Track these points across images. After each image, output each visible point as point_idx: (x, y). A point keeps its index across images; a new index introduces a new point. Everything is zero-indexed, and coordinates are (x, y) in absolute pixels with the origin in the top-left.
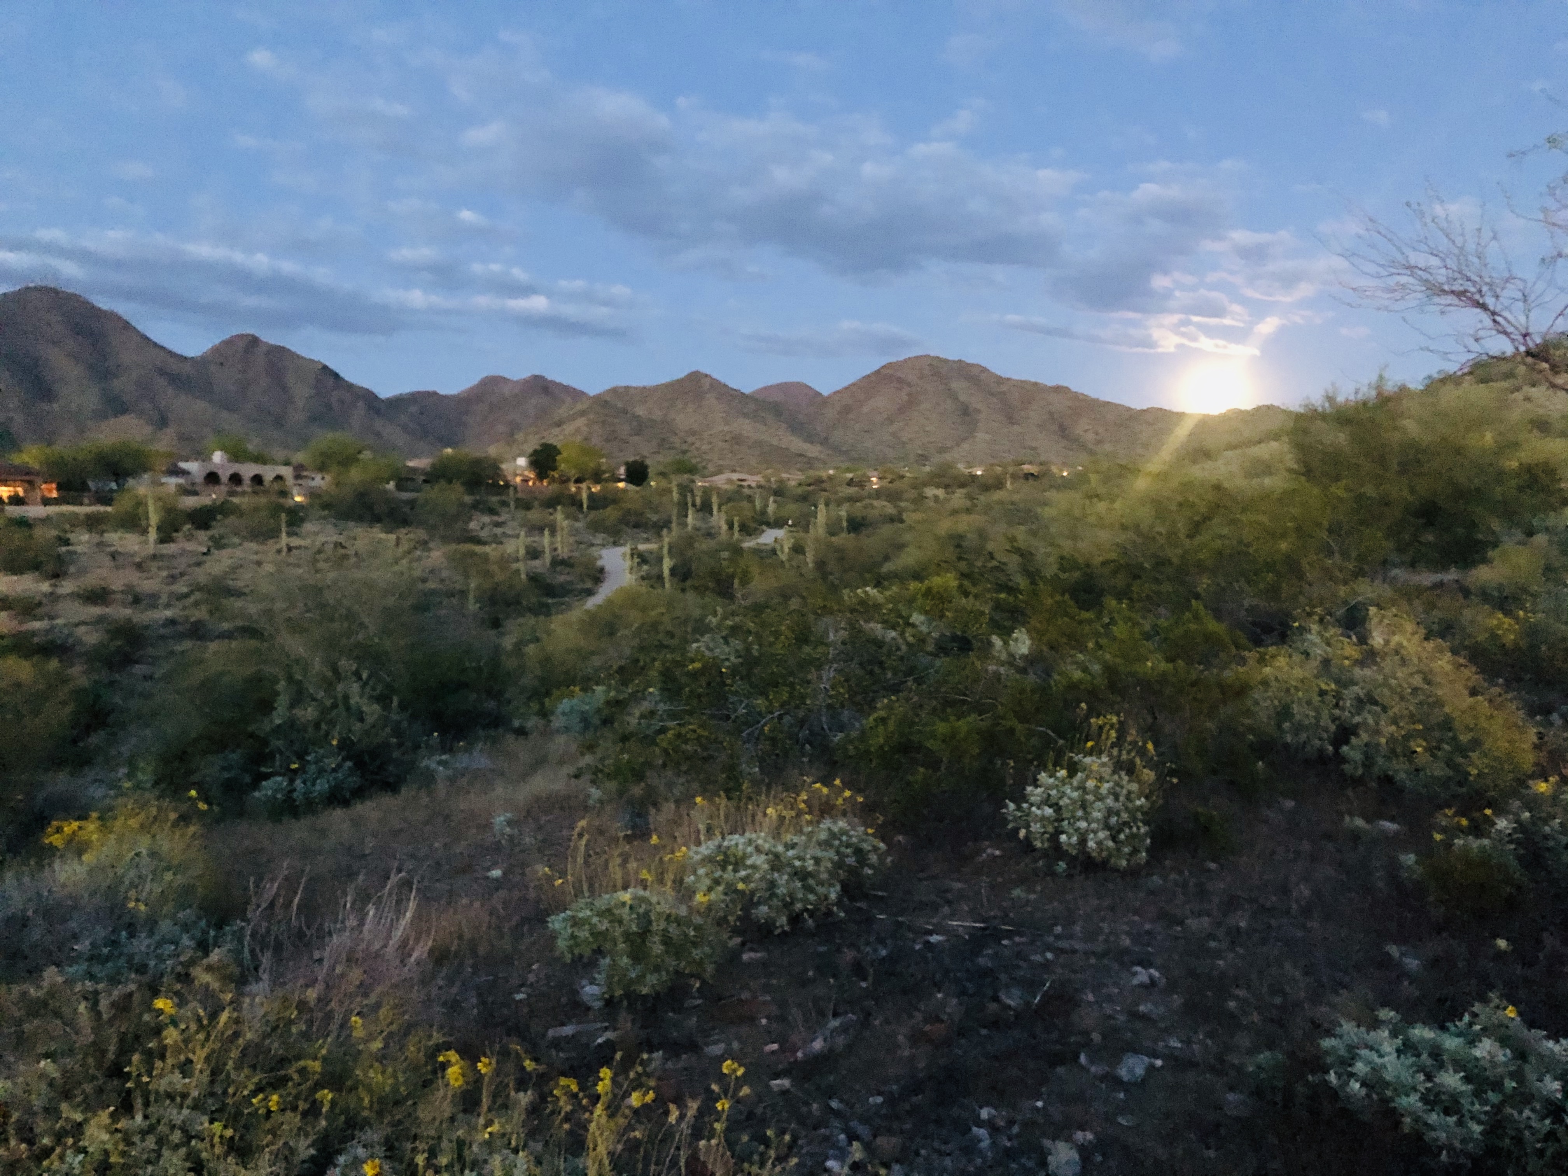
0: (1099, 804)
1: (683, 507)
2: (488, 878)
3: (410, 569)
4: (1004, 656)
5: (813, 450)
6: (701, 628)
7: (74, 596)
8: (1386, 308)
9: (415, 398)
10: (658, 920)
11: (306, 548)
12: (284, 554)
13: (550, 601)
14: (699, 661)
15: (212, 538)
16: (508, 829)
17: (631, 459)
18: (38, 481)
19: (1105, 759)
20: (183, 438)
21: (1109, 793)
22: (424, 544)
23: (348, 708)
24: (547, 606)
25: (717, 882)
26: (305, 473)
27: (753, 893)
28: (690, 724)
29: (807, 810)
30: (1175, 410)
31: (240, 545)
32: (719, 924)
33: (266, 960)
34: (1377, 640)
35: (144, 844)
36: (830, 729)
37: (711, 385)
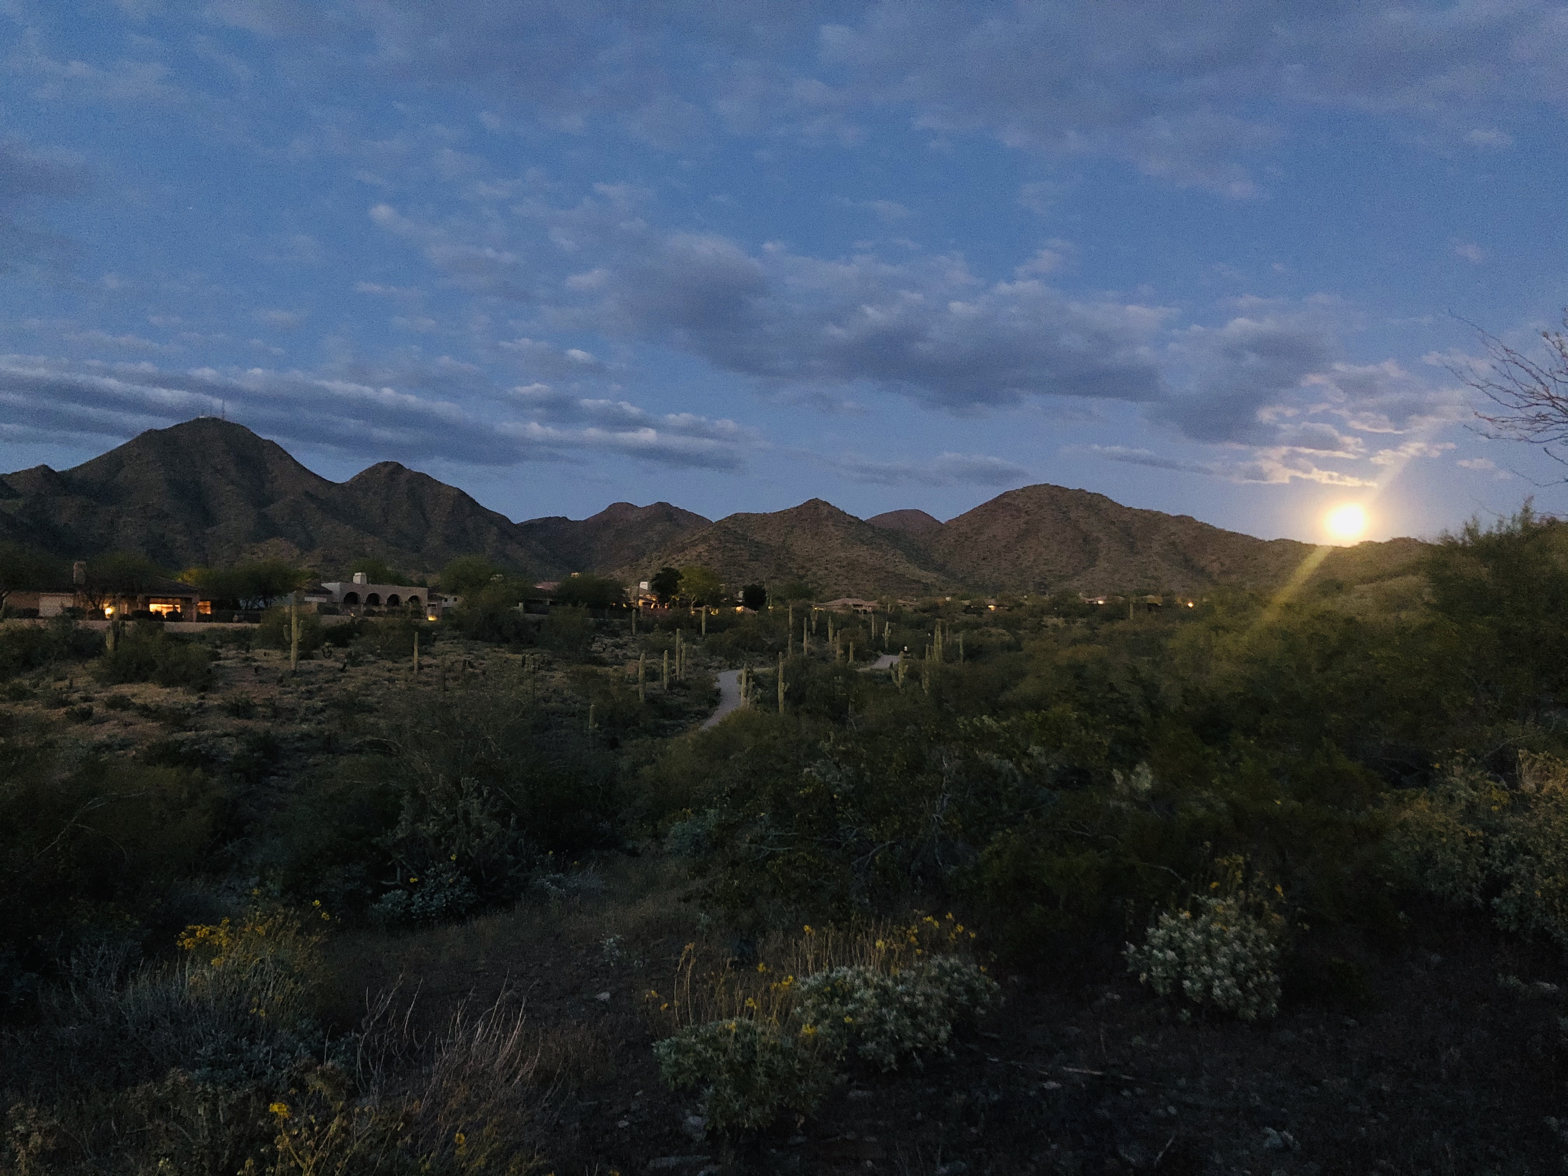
0: (1224, 949)
1: (798, 630)
2: (595, 1000)
3: (534, 688)
4: (1126, 791)
5: (929, 577)
6: (813, 754)
7: (221, 708)
8: (1526, 439)
9: (547, 522)
10: (762, 1051)
11: (437, 666)
12: (415, 671)
13: (666, 722)
14: (810, 785)
15: (349, 656)
16: (617, 952)
17: (748, 583)
18: (195, 598)
19: (1230, 901)
20: (328, 560)
21: (1236, 937)
22: (548, 665)
23: (468, 823)
24: (664, 727)
25: (824, 1015)
26: (439, 594)
27: (860, 1027)
28: (799, 850)
29: (917, 943)
30: (1305, 541)
31: (375, 662)
32: (824, 1059)
33: (376, 1072)
34: (1528, 785)
35: (268, 952)
36: (943, 862)
37: (830, 513)
